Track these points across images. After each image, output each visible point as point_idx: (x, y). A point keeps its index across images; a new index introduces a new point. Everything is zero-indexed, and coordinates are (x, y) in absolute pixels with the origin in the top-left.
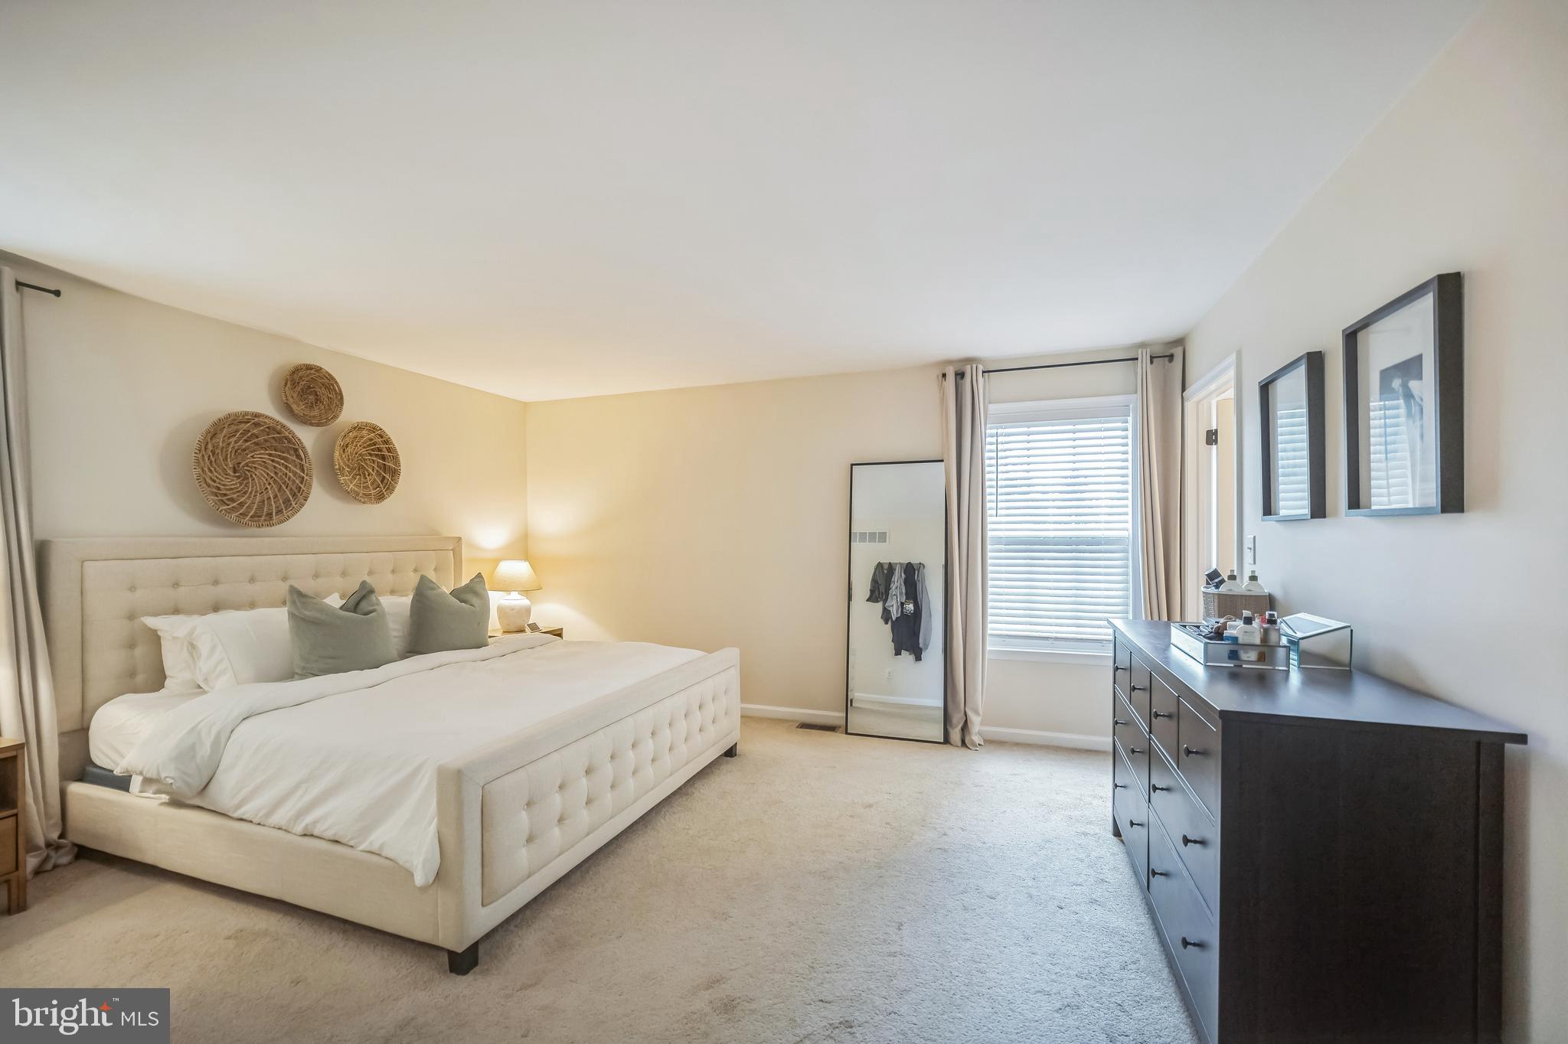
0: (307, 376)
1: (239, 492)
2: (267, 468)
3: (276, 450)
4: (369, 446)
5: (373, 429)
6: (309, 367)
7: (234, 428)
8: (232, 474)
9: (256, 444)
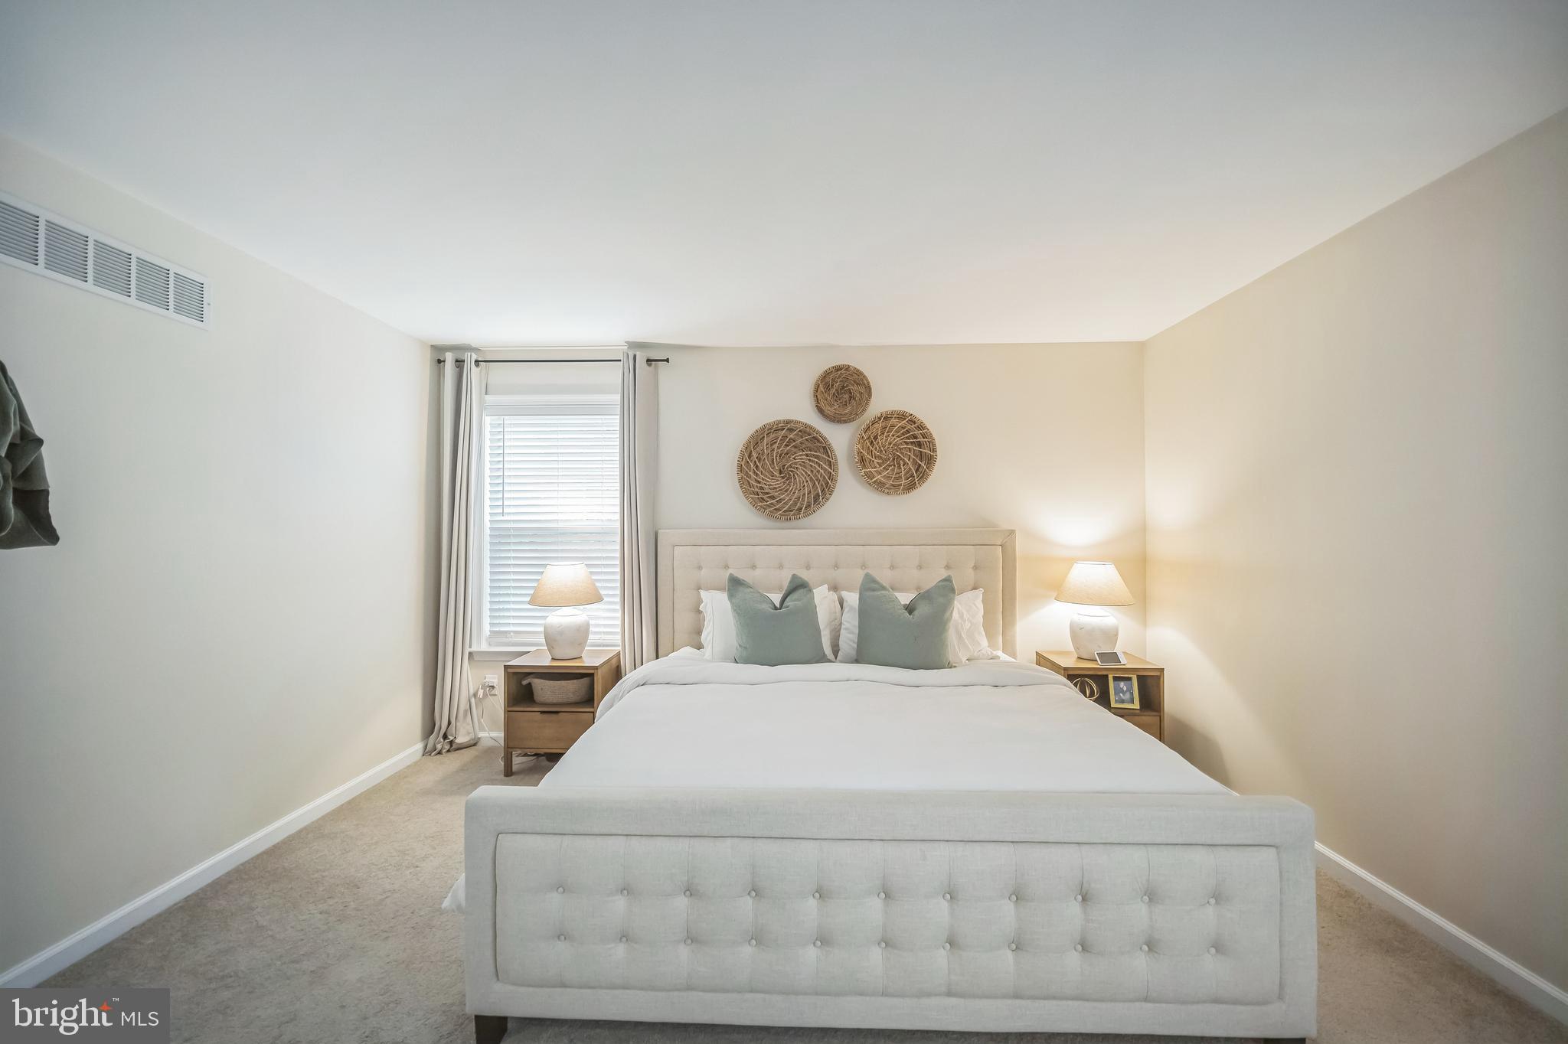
0: (840, 377)
1: (781, 490)
2: (805, 467)
3: (810, 451)
4: (903, 434)
5: (902, 416)
6: (838, 369)
7: (772, 436)
8: (778, 475)
9: (795, 447)
